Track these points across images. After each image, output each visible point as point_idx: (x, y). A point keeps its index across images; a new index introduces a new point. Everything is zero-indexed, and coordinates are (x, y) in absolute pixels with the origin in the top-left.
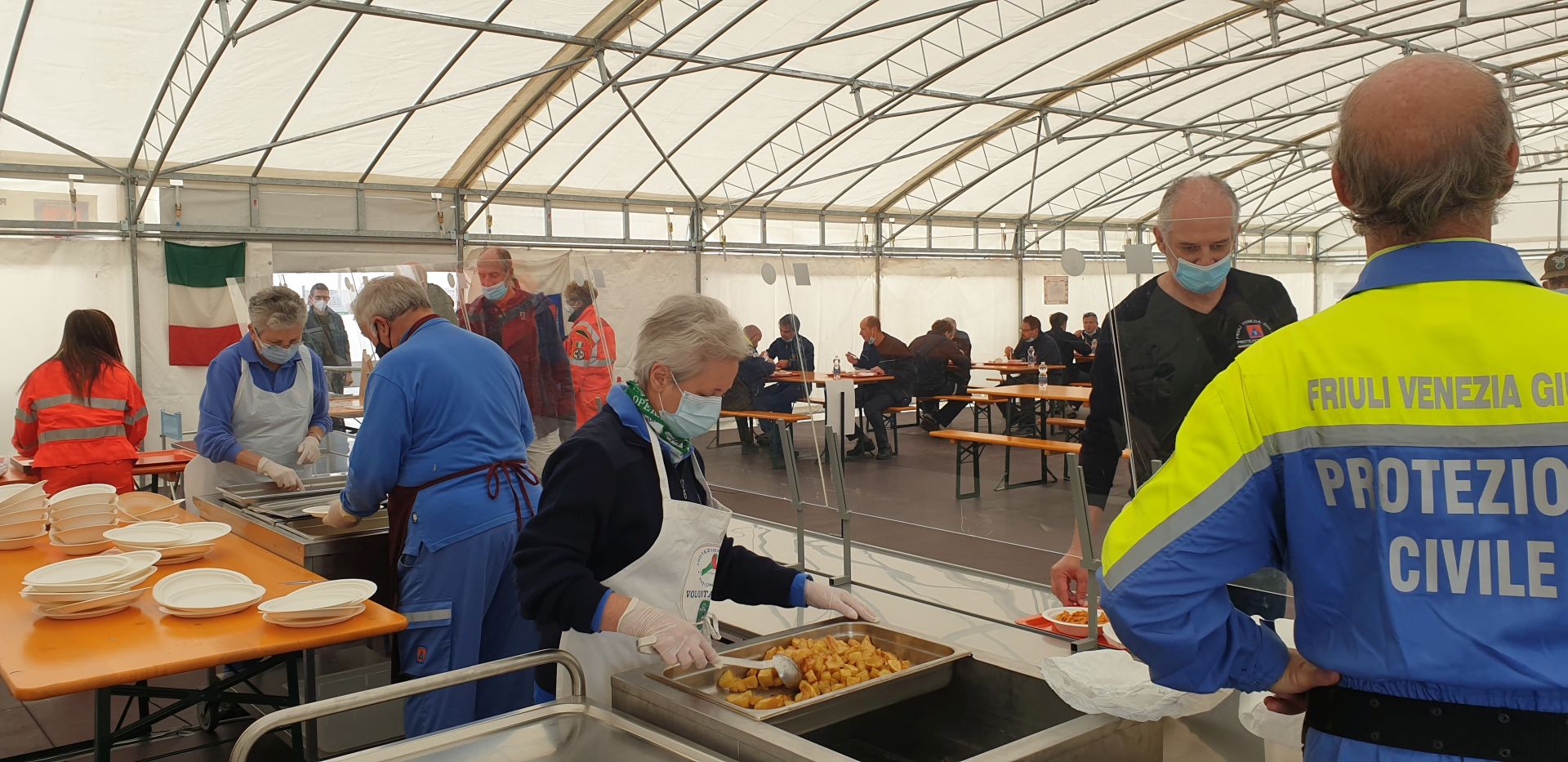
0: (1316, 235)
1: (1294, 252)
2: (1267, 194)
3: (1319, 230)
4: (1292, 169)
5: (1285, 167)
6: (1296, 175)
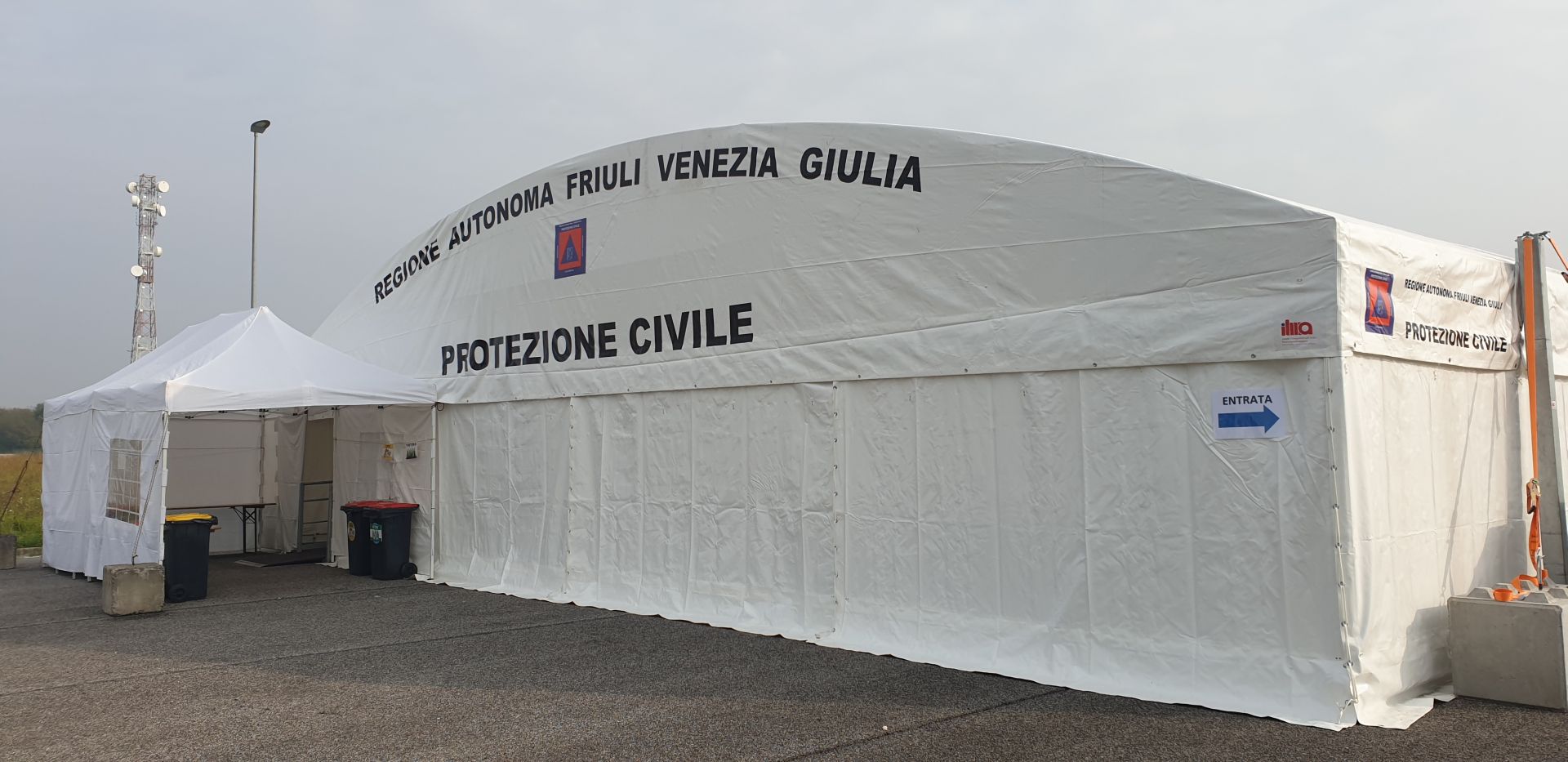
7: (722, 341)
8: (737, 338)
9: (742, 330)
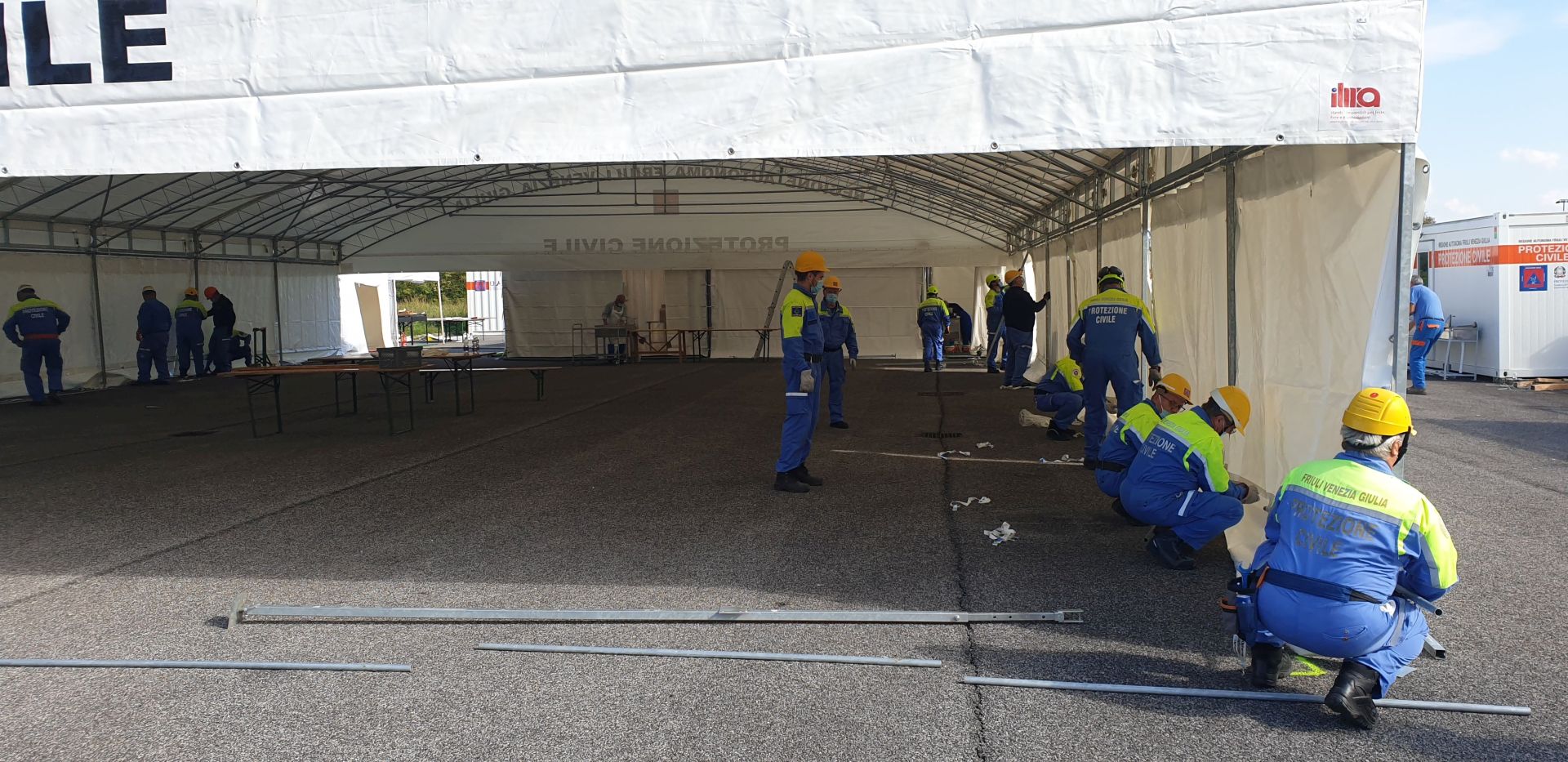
0: (339, 244)
1: (322, 258)
2: (299, 211)
3: (341, 241)
4: (315, 195)
5: (311, 192)
6: (318, 200)
7: (78, 74)
8: (119, 70)
9: (137, 55)
